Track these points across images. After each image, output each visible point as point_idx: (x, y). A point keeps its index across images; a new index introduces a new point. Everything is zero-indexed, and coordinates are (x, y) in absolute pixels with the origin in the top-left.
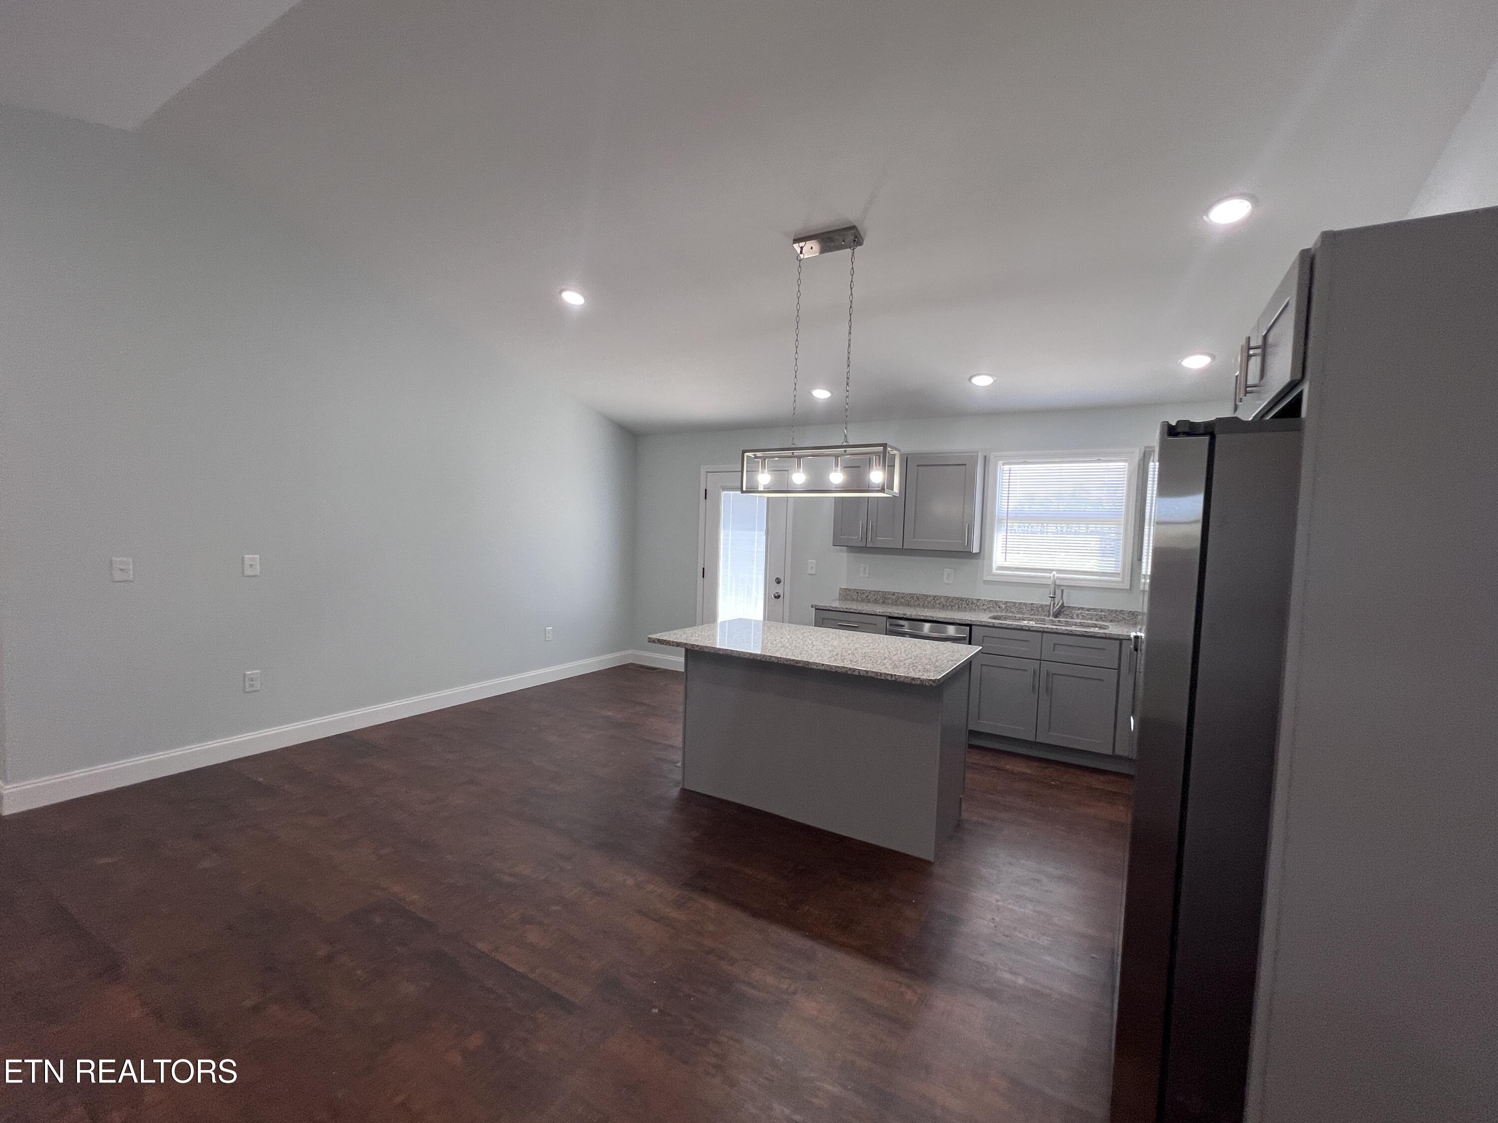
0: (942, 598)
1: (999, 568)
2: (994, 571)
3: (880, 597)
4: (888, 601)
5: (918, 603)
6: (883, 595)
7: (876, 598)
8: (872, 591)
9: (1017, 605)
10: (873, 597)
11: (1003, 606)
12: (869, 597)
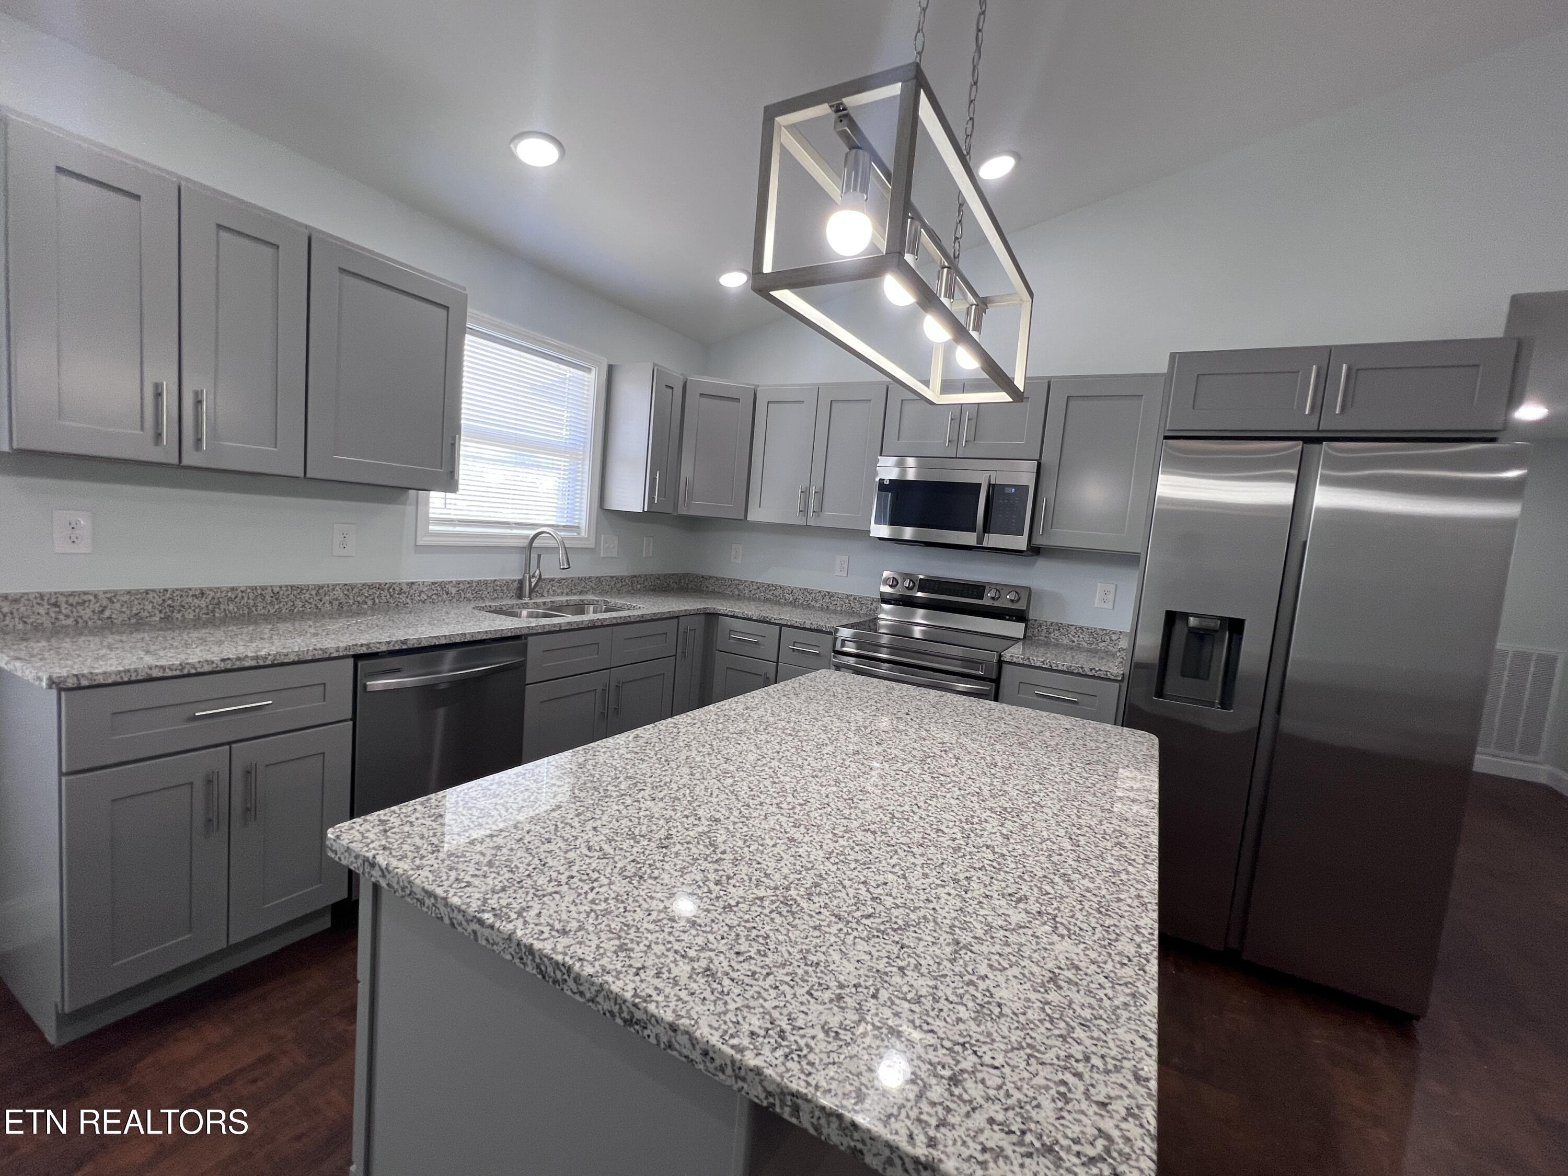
0: (337, 588)
2: (431, 527)
3: (154, 607)
4: (183, 616)
5: (277, 607)
6: (164, 600)
7: (135, 611)
8: (116, 593)
9: (474, 585)
10: (124, 609)
11: (454, 591)
12: (107, 613)
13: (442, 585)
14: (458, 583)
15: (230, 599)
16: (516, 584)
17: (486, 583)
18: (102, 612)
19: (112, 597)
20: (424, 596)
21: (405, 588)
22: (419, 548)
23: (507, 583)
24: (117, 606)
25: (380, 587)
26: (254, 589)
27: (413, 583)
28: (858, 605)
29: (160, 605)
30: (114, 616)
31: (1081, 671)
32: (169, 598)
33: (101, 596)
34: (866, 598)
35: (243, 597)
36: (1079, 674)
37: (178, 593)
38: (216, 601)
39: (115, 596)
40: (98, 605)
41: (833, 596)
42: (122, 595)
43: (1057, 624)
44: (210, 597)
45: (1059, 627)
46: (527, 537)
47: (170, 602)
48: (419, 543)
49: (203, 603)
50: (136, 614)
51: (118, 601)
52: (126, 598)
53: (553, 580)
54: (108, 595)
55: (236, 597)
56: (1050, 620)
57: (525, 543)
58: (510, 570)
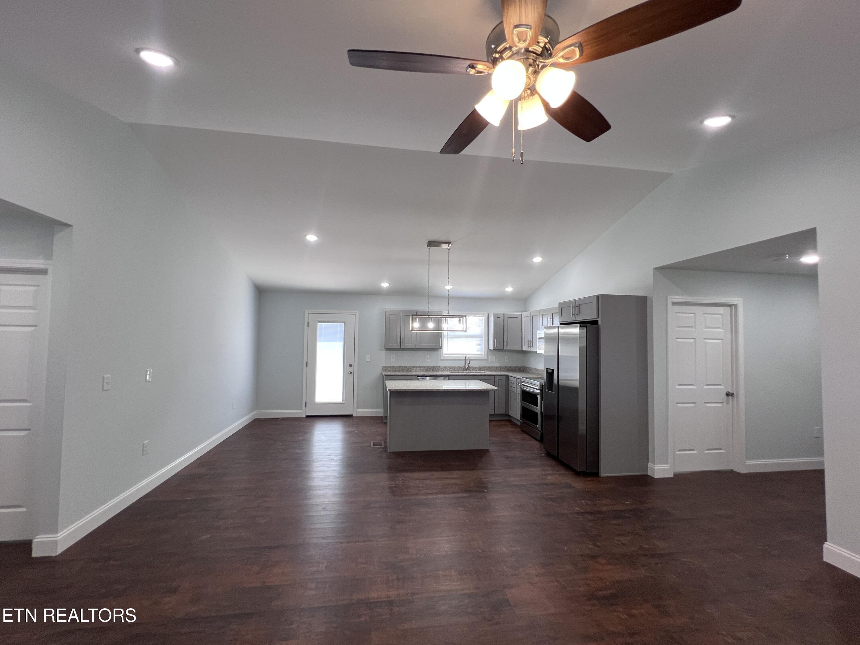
0: (427, 368)
1: (445, 354)
2: (444, 356)
8: (397, 367)
9: (453, 367)
11: (448, 368)
13: (446, 367)
14: (449, 367)
16: (463, 368)
17: (456, 367)
19: (396, 367)
20: (442, 369)
21: (438, 367)
22: (442, 360)
23: (461, 367)
25: (433, 367)
27: (440, 367)
48: (441, 359)
53: (474, 367)
58: (462, 364)
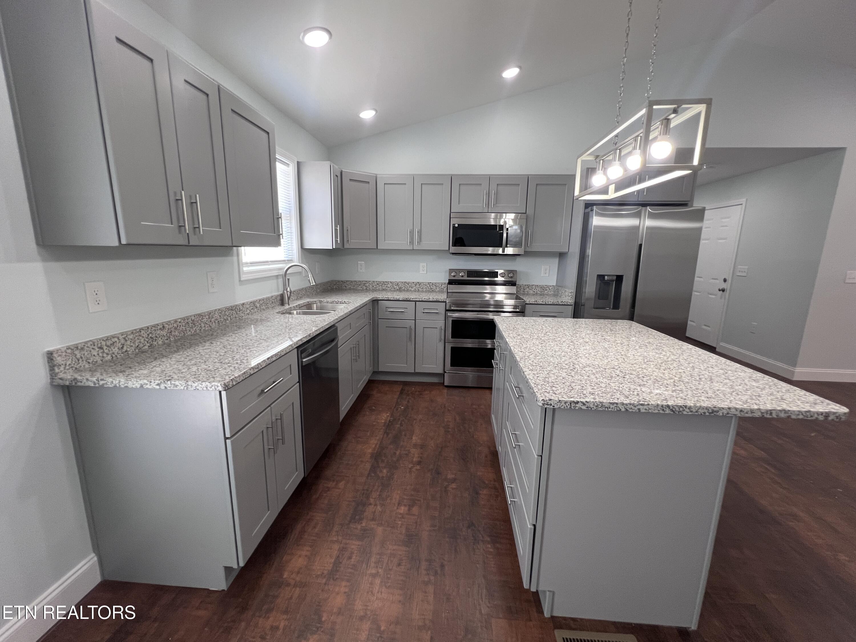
2: (243, 268)
3: (145, 340)
4: (158, 343)
5: (194, 329)
6: (148, 335)
7: (137, 345)
8: (127, 334)
9: (265, 300)
10: (132, 344)
11: (258, 305)
12: (125, 348)
13: (254, 303)
14: (259, 301)
15: (176, 328)
17: (269, 299)
18: (122, 348)
19: (125, 337)
20: (248, 311)
21: (241, 307)
22: (242, 282)
23: (277, 297)
24: (128, 343)
25: (232, 308)
26: (184, 319)
27: (243, 304)
28: (434, 287)
29: (147, 338)
30: (128, 350)
31: (557, 303)
32: (151, 333)
33: (121, 337)
34: (438, 283)
35: (180, 326)
36: (557, 305)
37: (154, 328)
38: (170, 331)
39: (127, 336)
40: (120, 344)
41: (420, 284)
42: (130, 335)
43: (527, 285)
44: (167, 328)
45: (528, 286)
46: (283, 268)
47: (150, 335)
48: (242, 279)
49: (164, 333)
50: (138, 346)
51: (129, 338)
52: (131, 337)
54: (123, 336)
55: (178, 326)
56: (524, 284)
57: (283, 272)
58: (277, 289)
